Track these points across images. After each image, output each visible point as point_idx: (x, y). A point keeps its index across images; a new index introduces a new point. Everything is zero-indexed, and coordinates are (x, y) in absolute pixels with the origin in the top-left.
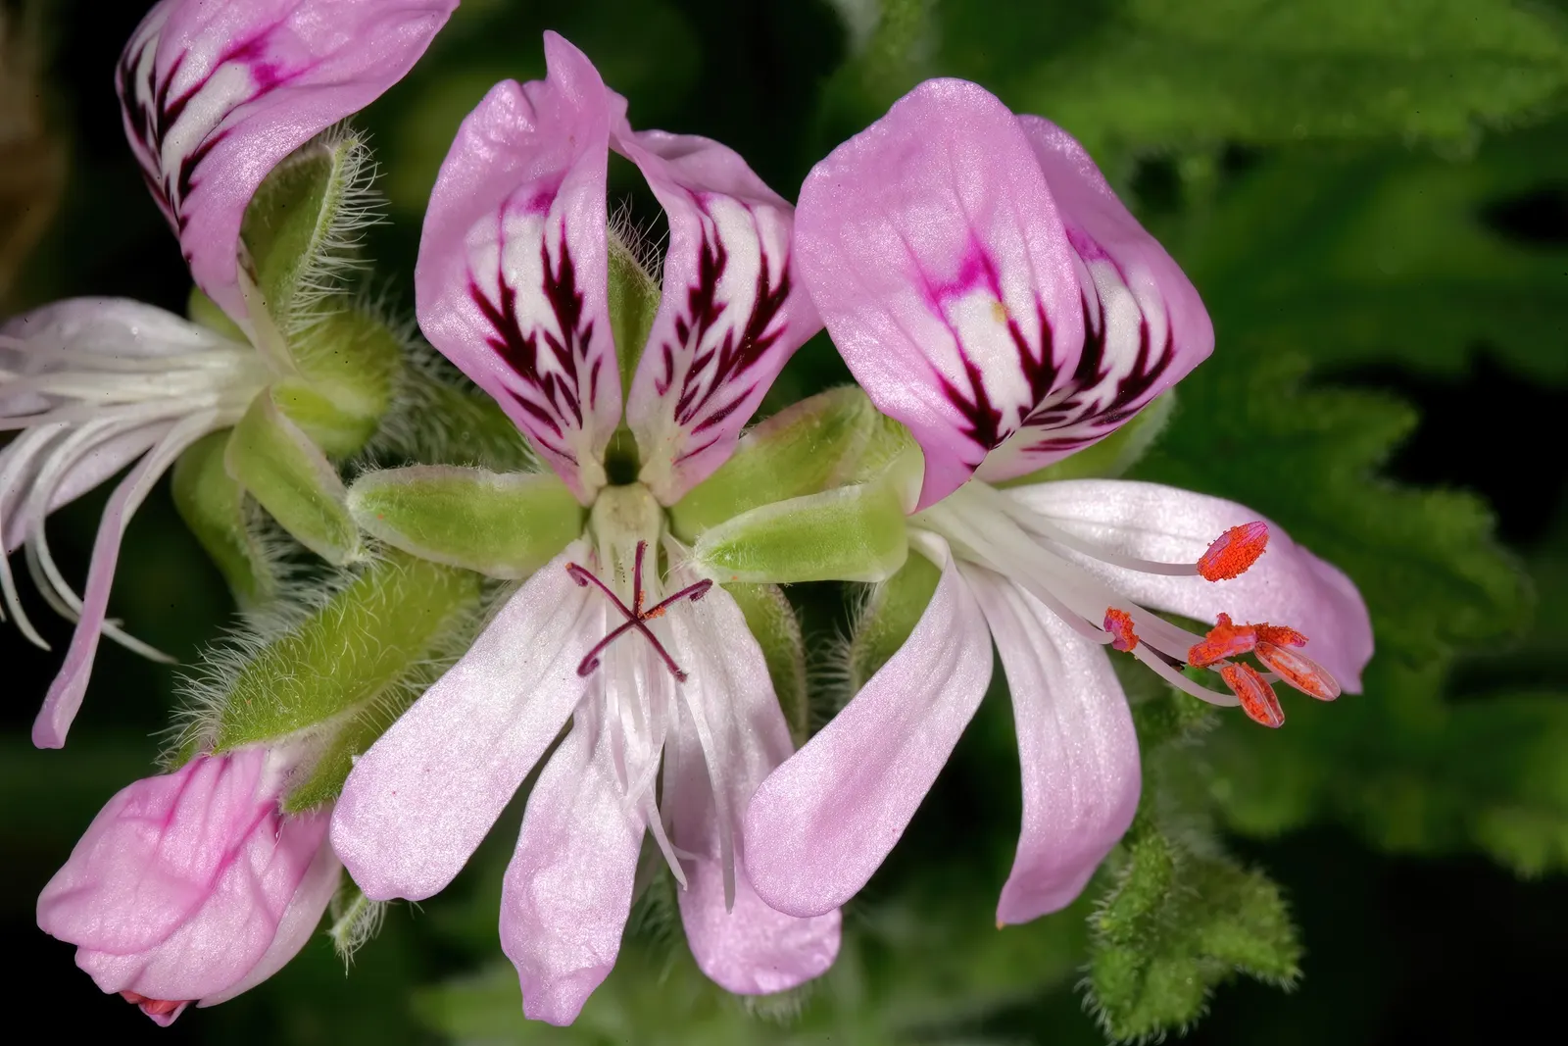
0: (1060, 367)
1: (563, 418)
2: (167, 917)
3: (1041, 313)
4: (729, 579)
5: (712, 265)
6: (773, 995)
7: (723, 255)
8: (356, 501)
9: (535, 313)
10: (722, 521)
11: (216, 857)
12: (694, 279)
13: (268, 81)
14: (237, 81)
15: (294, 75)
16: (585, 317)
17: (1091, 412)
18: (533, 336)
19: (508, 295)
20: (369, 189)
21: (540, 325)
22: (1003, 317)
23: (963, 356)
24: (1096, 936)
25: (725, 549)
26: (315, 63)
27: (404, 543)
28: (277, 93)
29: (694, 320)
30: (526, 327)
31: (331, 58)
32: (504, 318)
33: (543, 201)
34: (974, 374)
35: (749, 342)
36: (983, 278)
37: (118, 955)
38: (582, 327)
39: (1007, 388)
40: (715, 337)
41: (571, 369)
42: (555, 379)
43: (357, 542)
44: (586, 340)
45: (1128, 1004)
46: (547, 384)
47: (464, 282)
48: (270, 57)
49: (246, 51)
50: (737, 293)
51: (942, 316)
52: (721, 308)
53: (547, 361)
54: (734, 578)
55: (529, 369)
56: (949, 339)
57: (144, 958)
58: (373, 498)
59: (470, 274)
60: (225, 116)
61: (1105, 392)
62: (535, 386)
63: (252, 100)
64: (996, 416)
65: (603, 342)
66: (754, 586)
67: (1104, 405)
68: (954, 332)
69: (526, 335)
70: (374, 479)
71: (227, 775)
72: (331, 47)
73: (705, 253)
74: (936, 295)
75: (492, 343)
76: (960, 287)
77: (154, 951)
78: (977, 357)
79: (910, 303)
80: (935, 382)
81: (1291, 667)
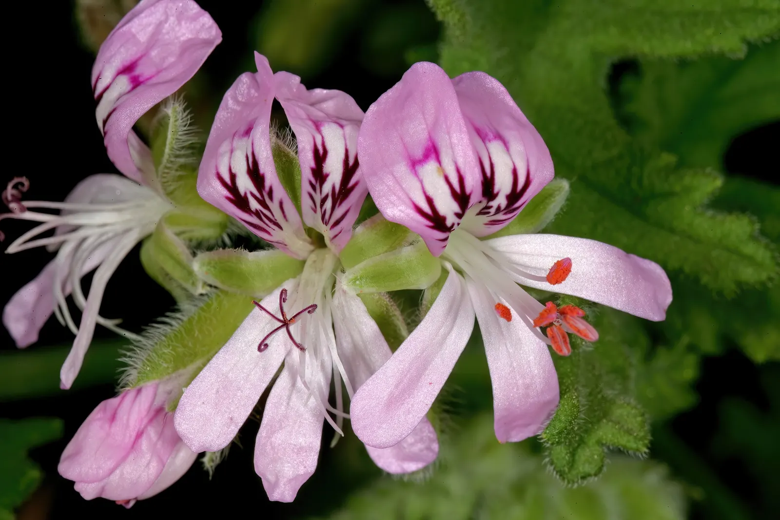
0: (470, 194)
1: (270, 227)
2: (110, 464)
3: (458, 171)
4: (359, 292)
5: (320, 157)
6: (413, 473)
7: (325, 152)
8: (198, 266)
9: (245, 184)
10: (353, 266)
11: (134, 434)
12: (312, 164)
13: (136, 83)
14: (123, 83)
15: (148, 79)
16: (267, 184)
17: (498, 210)
18: (246, 194)
19: (233, 177)
20: (188, 126)
21: (248, 189)
22: (442, 173)
23: (425, 193)
24: (542, 441)
25: (355, 279)
26: (159, 72)
27: (218, 284)
28: (140, 89)
29: (317, 182)
30: (242, 191)
31: (165, 69)
32: (232, 187)
33: (248, 132)
34: (430, 201)
35: (343, 189)
36: (433, 156)
37: (89, 483)
38: (267, 188)
39: (447, 206)
40: (327, 188)
41: (266, 207)
42: (260, 212)
43: (200, 285)
44: (270, 193)
45: (566, 469)
46: (257, 214)
47: (214, 172)
48: (138, 71)
49: (128, 69)
50: (334, 168)
51: (416, 174)
52: (327, 175)
53: (254, 205)
54: (361, 291)
55: (247, 209)
56: (418, 185)
57: (101, 484)
58: (203, 264)
59: (217, 168)
60: (118, 99)
61: (501, 201)
62: (252, 216)
63: (129, 92)
64: (444, 219)
65: (280, 192)
66: (373, 294)
67: (503, 205)
68: (421, 182)
69: (242, 193)
70: (202, 256)
71: (139, 397)
72: (166, 64)
73: (316, 151)
74: (415, 164)
75: (228, 198)
76: (424, 160)
77: (105, 481)
78: (430, 193)
79: (402, 169)
80: (412, 206)
81: (577, 326)
